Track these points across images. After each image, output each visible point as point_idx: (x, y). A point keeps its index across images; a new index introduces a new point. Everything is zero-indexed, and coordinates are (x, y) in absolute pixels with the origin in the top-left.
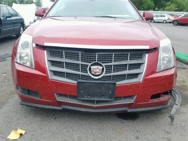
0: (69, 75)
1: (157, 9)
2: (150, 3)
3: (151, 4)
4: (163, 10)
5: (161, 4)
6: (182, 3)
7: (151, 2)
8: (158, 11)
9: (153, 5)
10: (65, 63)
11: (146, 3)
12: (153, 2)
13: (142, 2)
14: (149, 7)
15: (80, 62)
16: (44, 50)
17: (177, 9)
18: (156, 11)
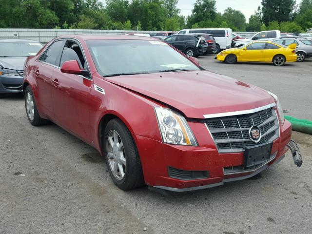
0: (234, 145)
1: (65, 25)
2: (51, 15)
3: (52, 17)
4: (76, 27)
5: (69, 17)
6: (99, 15)
7: (52, 13)
8: (68, 28)
9: (56, 18)
10: (228, 132)
11: (45, 15)
12: (56, 14)
13: (37, 14)
14: (49, 21)
15: (240, 129)
16: (204, 123)
17: (96, 25)
18: (66, 28)
